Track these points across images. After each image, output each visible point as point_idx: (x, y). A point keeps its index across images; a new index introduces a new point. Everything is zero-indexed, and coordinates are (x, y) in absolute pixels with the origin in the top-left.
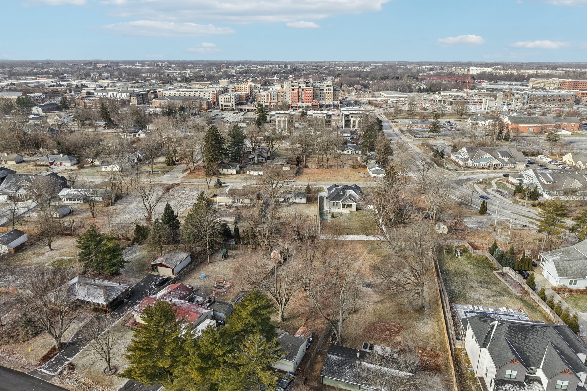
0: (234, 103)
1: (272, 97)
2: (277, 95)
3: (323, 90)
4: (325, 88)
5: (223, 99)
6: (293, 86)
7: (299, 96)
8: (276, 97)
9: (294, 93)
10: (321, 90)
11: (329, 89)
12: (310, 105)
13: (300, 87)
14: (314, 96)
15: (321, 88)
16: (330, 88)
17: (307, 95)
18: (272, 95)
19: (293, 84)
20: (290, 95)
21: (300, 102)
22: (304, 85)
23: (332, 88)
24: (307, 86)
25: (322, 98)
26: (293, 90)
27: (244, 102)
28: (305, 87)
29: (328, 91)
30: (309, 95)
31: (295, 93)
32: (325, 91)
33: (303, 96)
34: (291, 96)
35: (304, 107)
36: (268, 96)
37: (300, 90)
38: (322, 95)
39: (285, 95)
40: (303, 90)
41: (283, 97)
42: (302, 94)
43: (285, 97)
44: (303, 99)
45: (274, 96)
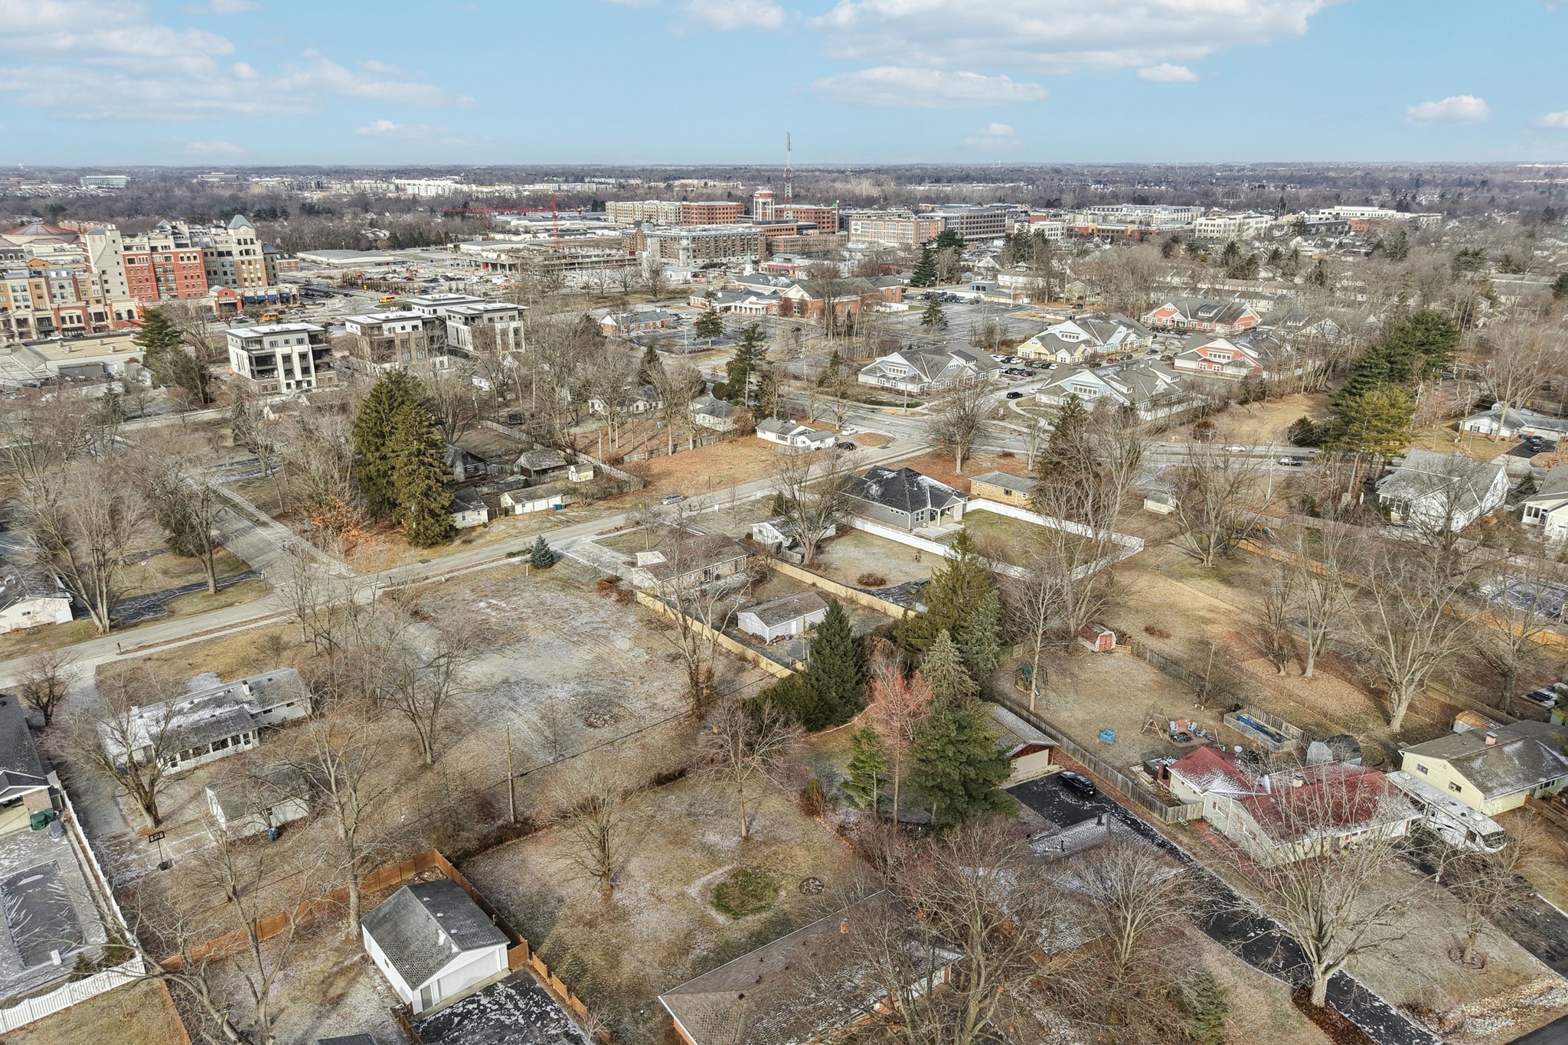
1: (56, 290)
2: (75, 281)
3: (229, 253)
4: (236, 249)
6: (127, 248)
7: (158, 280)
8: (69, 290)
9: (136, 270)
10: (221, 254)
11: (247, 252)
12: (206, 302)
13: (154, 249)
15: (222, 248)
16: (249, 247)
17: (185, 273)
18: (55, 284)
19: (128, 241)
20: (124, 278)
21: (165, 297)
23: (257, 246)
24: (178, 246)
25: (230, 278)
26: (131, 261)
28: (173, 249)
29: (245, 258)
30: (191, 272)
31: (142, 269)
32: (237, 258)
33: (171, 277)
34: (130, 281)
36: (37, 287)
37: (158, 258)
38: (228, 269)
39: (104, 277)
40: (167, 259)
41: (98, 287)
42: (165, 271)
43: (106, 286)
44: (173, 286)
45: (62, 287)
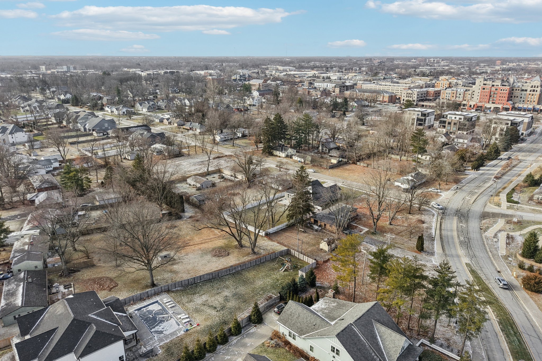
0: (415, 99)
1: (458, 95)
2: (464, 93)
3: (526, 90)
4: (529, 89)
5: (406, 94)
6: (485, 84)
7: (490, 96)
8: (462, 96)
9: (484, 92)
10: (523, 90)
11: (534, 91)
12: (500, 106)
13: (493, 86)
14: (511, 97)
15: (524, 88)
16: (536, 89)
17: (501, 95)
18: (458, 93)
19: (485, 82)
20: (479, 94)
21: (491, 102)
22: (499, 84)
24: (503, 85)
25: (522, 99)
26: (484, 89)
27: (431, 98)
28: (500, 86)
29: (532, 93)
30: (503, 95)
31: (486, 92)
32: (528, 92)
33: (495, 96)
34: (481, 95)
35: (492, 108)
36: (453, 93)
37: (493, 89)
38: (523, 96)
39: (473, 93)
40: (496, 89)
41: (470, 96)
42: (494, 94)
43: (473, 96)
44: (495, 99)
45: (460, 94)
